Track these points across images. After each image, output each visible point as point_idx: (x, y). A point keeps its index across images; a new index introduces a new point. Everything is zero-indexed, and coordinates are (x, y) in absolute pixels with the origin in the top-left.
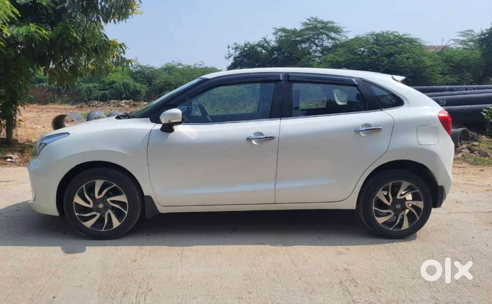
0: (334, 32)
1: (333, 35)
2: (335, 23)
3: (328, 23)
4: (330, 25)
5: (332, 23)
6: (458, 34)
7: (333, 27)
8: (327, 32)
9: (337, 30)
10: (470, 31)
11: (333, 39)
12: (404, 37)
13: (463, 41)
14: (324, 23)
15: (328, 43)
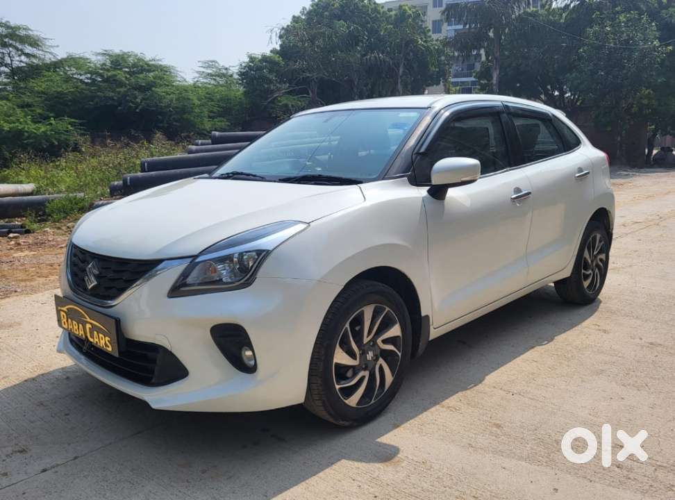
0: (31, 45)
1: (28, 49)
2: (30, 30)
3: (19, 28)
4: (23, 33)
5: (26, 29)
6: (200, 64)
7: (28, 37)
8: (18, 45)
9: (35, 43)
10: (214, 61)
11: (28, 55)
12: (151, 63)
13: (208, 74)
14: (12, 28)
15: (19, 61)
